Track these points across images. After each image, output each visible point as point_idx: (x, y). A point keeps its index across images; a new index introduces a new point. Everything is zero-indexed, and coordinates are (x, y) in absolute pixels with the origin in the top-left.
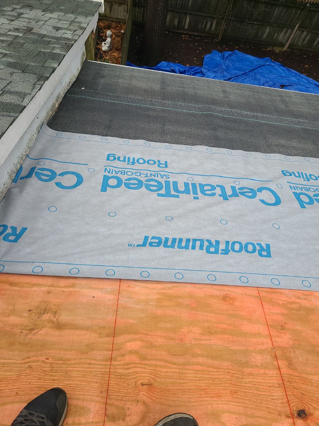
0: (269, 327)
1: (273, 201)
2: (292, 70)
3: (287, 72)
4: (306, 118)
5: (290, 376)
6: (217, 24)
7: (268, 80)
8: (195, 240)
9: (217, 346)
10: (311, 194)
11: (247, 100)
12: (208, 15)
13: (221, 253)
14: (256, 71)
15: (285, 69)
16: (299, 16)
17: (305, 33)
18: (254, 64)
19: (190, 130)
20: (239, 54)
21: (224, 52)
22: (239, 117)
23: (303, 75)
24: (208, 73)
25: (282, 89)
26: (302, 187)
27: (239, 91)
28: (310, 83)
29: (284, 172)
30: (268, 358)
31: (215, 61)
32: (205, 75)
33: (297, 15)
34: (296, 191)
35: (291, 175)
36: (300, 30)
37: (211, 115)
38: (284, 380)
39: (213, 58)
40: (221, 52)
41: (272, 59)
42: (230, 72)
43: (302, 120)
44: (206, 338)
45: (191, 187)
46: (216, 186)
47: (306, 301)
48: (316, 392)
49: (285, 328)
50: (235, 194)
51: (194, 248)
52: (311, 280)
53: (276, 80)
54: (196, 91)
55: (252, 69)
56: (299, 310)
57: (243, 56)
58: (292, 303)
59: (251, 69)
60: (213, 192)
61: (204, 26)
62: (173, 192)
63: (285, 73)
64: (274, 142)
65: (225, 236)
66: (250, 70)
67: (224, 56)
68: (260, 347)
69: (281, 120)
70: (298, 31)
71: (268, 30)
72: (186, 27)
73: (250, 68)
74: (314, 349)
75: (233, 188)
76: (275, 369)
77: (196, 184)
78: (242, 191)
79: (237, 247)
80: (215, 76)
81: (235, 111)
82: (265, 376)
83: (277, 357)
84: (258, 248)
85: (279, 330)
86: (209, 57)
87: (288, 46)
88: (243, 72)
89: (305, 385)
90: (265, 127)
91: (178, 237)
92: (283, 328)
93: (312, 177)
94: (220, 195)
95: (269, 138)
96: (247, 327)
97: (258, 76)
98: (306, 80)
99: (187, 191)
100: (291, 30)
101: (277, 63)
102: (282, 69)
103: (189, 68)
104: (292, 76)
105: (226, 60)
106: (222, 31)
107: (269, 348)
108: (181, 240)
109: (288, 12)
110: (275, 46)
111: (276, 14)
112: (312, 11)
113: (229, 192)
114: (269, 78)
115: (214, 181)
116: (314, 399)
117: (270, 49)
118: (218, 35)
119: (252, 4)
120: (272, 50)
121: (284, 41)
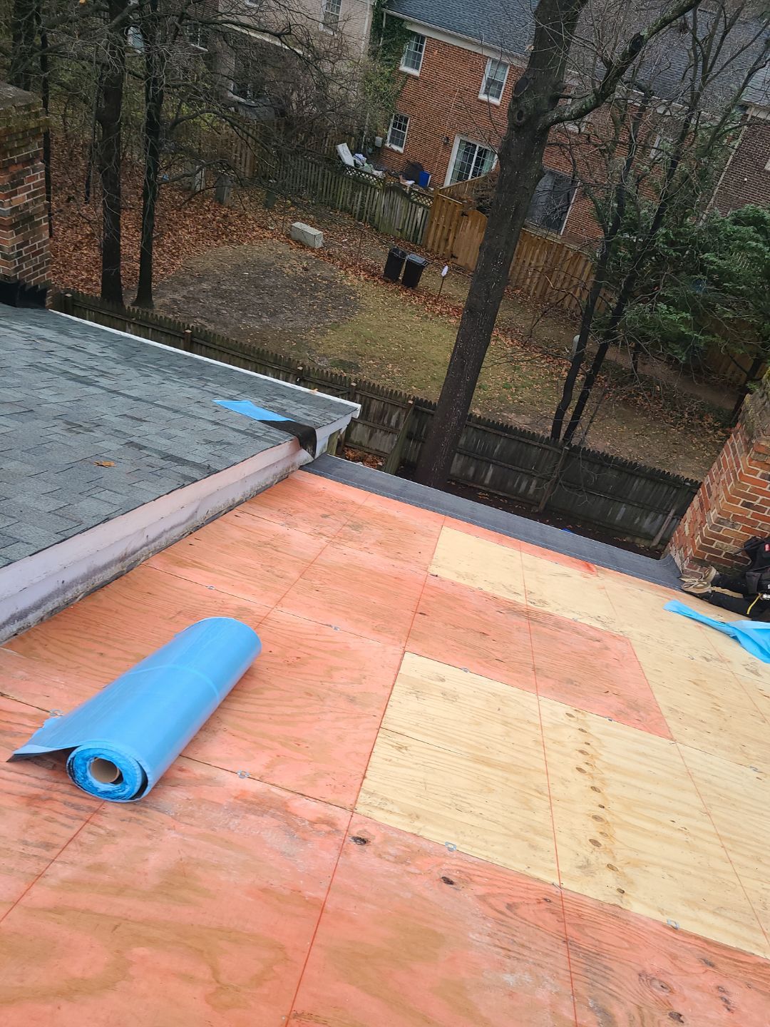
6: (538, 486)
12: (524, 470)
33: (672, 496)
36: (677, 519)
61: (515, 486)
72: (487, 482)
100: (662, 516)
106: (545, 498)
109: (656, 489)
110: (637, 536)
117: (628, 539)
118: (539, 503)
119: (597, 467)
120: (631, 541)
121: (652, 532)
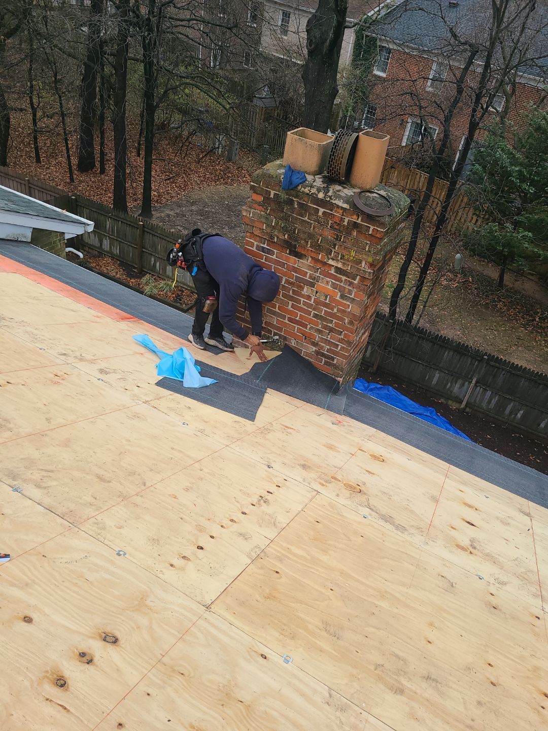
17: (489, 393)
21: (372, 384)
33: (475, 366)
40: (368, 383)
41: (438, 412)
70: (478, 387)
71: (437, 375)
100: (467, 384)
101: (443, 418)
106: (377, 361)
110: (449, 399)
111: (446, 359)
118: (373, 364)
120: (445, 402)
121: (461, 397)
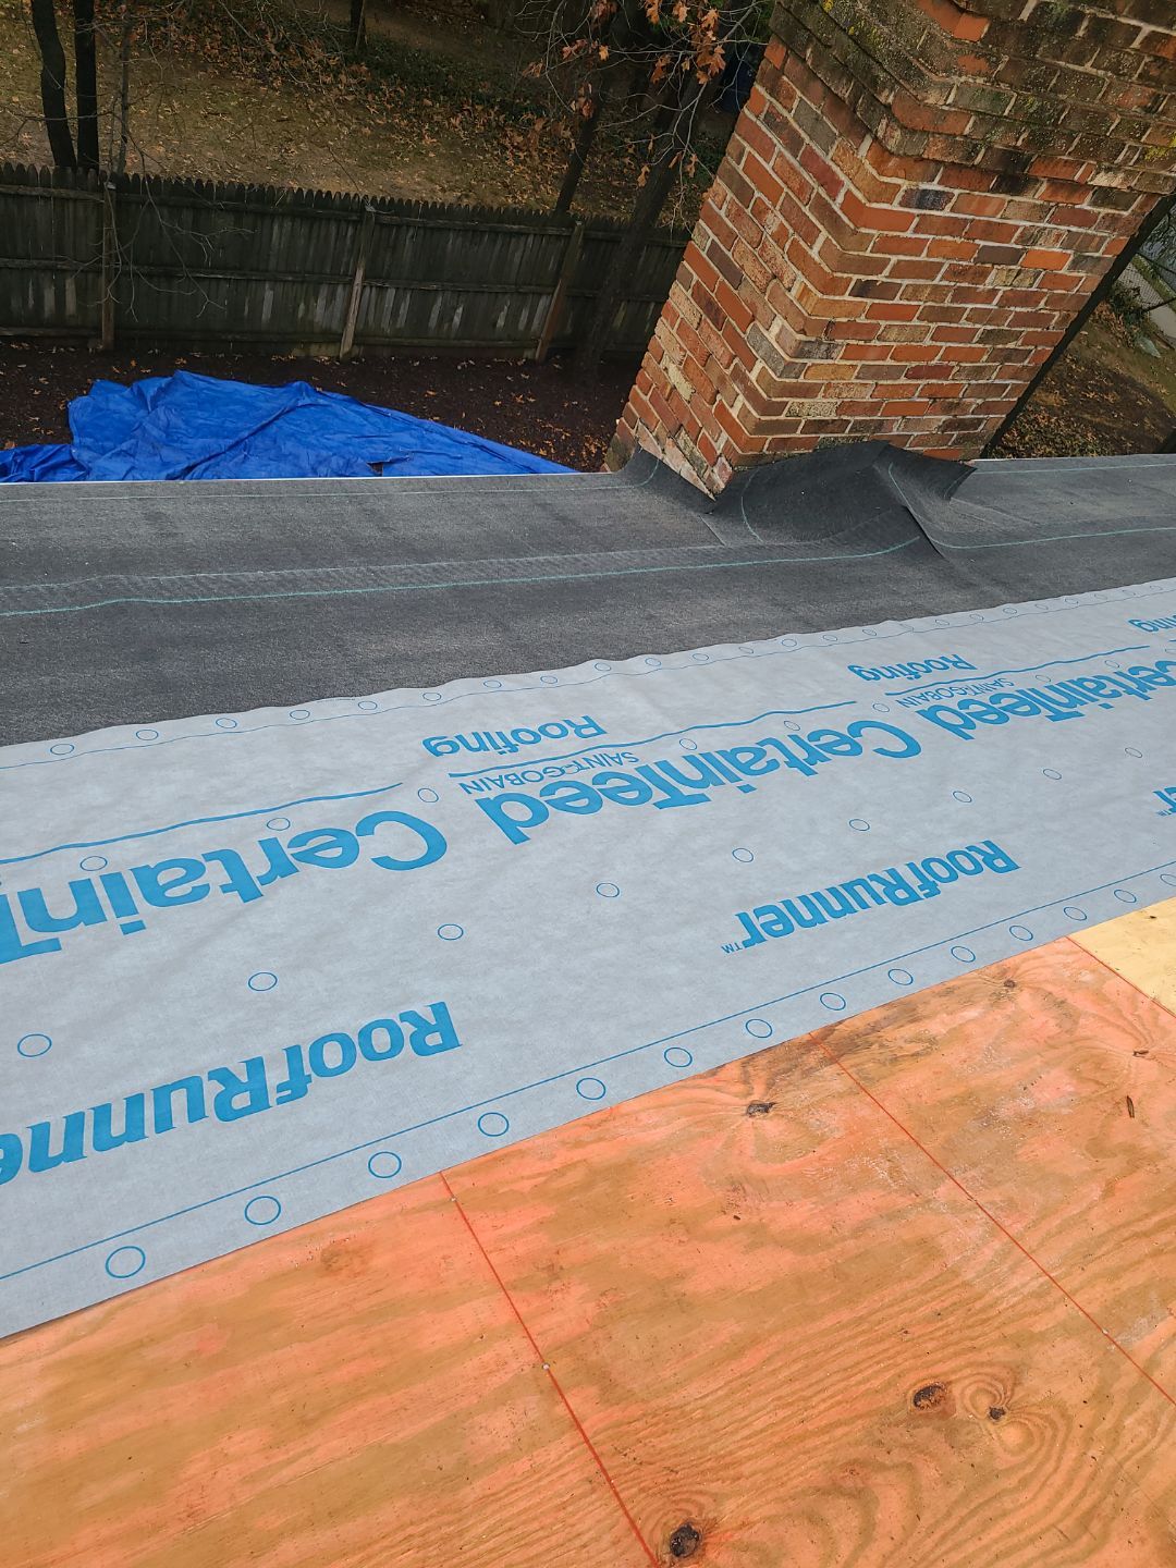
0: (510, 1293)
1: (420, 847)
2: (391, 413)
3: (378, 420)
4: (454, 554)
5: (616, 1430)
6: (81, 293)
7: (324, 453)
8: (162, 1093)
9: (341, 1462)
10: (532, 790)
11: (244, 533)
12: (35, 263)
13: (280, 1101)
14: (273, 429)
15: (369, 411)
16: (353, 242)
17: (391, 293)
18: (257, 409)
19: (46, 680)
20: (196, 382)
21: (140, 384)
22: (229, 595)
23: (428, 423)
24: (102, 462)
25: (381, 475)
26: (500, 776)
27: (208, 508)
28: (460, 443)
29: (433, 743)
30: (532, 1407)
31: (116, 416)
32: (90, 469)
33: (348, 242)
34: (486, 794)
35: (455, 749)
36: (371, 287)
37: (121, 610)
38: (602, 1454)
39: (101, 410)
40: (128, 384)
41: (316, 384)
42: (184, 446)
43: (444, 564)
44: (291, 1453)
45: (101, 892)
46: (202, 860)
47: (602, 1144)
48: (708, 1440)
49: (561, 1268)
50: (281, 868)
51: (164, 1123)
52: (599, 1072)
53: (351, 448)
54: (42, 534)
55: (259, 426)
56: (587, 1185)
57: (214, 387)
58: (560, 1172)
59: (255, 428)
60: (196, 883)
61: (31, 302)
62: (27, 936)
63: (372, 424)
64: (372, 651)
65: (278, 1029)
66: (251, 432)
67: (141, 395)
68: (495, 1381)
69: (376, 575)
70: (368, 290)
71: (269, 295)
73: (249, 425)
74: (665, 1295)
75: (270, 847)
76: (563, 1433)
77: (119, 874)
78: (304, 848)
79: (332, 1055)
80: (132, 468)
81: (212, 575)
82: (536, 1477)
83: (559, 1383)
84: (407, 1029)
85: (545, 1287)
86: (87, 405)
87: (353, 340)
88: (231, 442)
89: (668, 1435)
90: (330, 609)
91: (85, 1104)
92: (553, 1271)
93: (522, 735)
94: (225, 889)
95: (353, 643)
96: (437, 1332)
97: (289, 447)
98: (442, 435)
99: (89, 912)
100: (344, 289)
101: (335, 395)
102: (356, 412)
103: (16, 455)
104: (396, 431)
105: (154, 407)
106: (108, 315)
107: (527, 1369)
108: (103, 1113)
109: (315, 235)
110: (311, 343)
111: (280, 244)
112: (389, 226)
113: (257, 865)
114: (326, 448)
115: (192, 842)
116: (709, 1465)
117: (296, 352)
118: (98, 329)
119: (187, 216)
120: (303, 355)
121: (335, 326)
